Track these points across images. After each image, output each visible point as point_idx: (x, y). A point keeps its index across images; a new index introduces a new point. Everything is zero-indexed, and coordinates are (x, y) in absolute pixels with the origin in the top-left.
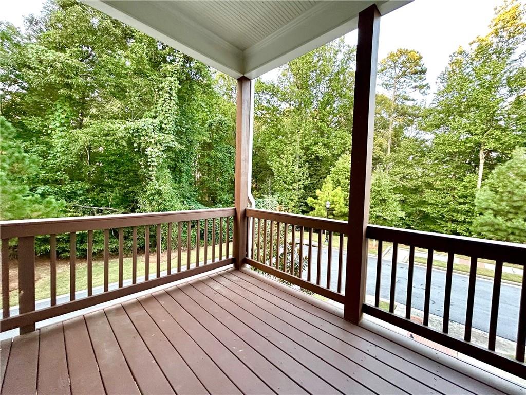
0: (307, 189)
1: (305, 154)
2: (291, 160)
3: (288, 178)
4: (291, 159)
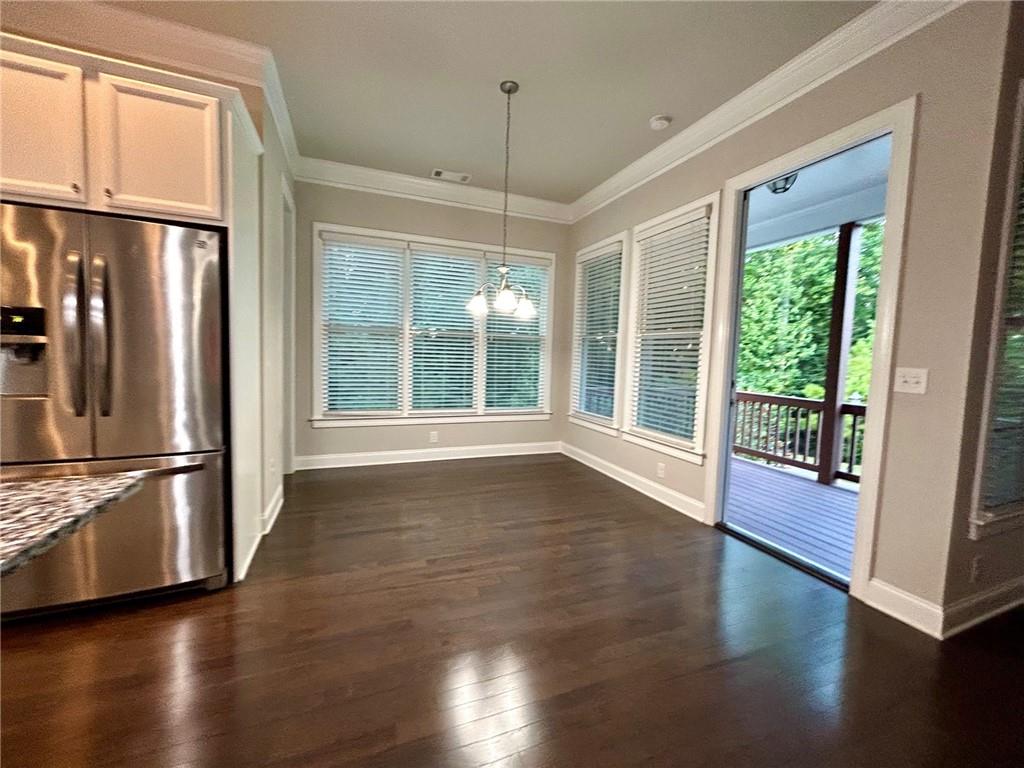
0: (807, 368)
1: (804, 294)
2: (771, 309)
3: (760, 343)
4: (770, 306)
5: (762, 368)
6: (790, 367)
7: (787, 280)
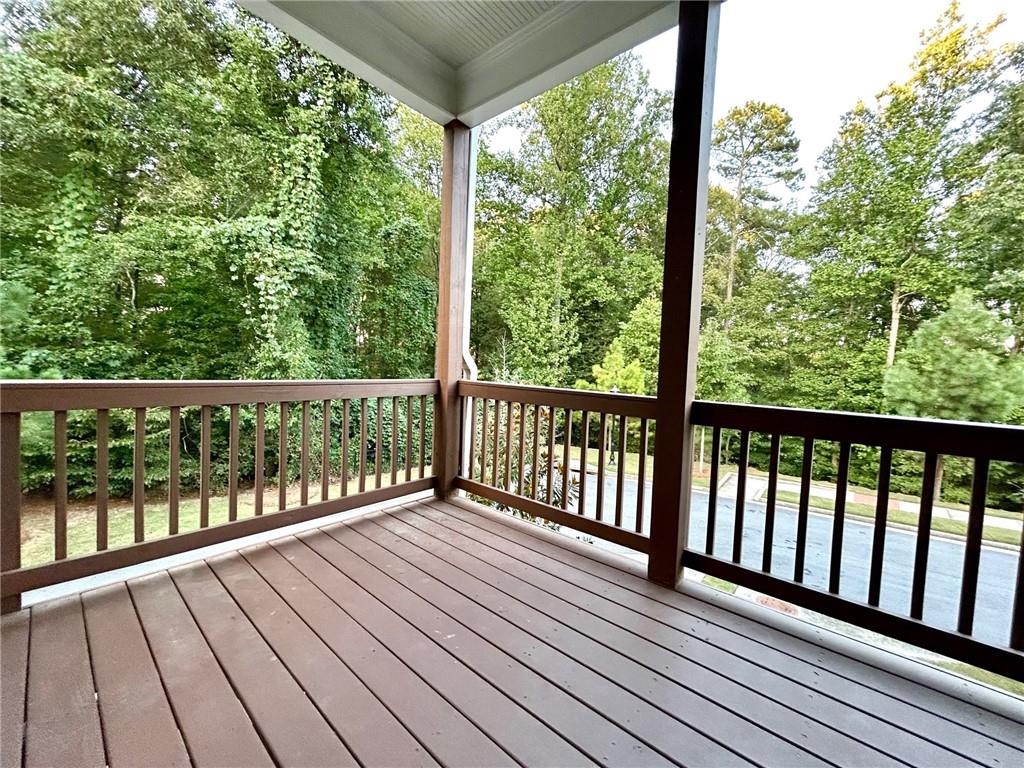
0: (576, 364)
1: (572, 297)
2: (546, 308)
3: (539, 341)
4: (545, 305)
5: (540, 365)
6: (562, 364)
7: (558, 282)
